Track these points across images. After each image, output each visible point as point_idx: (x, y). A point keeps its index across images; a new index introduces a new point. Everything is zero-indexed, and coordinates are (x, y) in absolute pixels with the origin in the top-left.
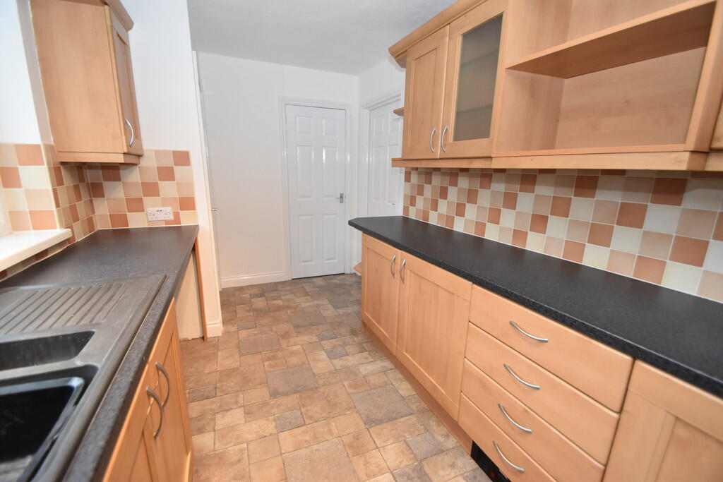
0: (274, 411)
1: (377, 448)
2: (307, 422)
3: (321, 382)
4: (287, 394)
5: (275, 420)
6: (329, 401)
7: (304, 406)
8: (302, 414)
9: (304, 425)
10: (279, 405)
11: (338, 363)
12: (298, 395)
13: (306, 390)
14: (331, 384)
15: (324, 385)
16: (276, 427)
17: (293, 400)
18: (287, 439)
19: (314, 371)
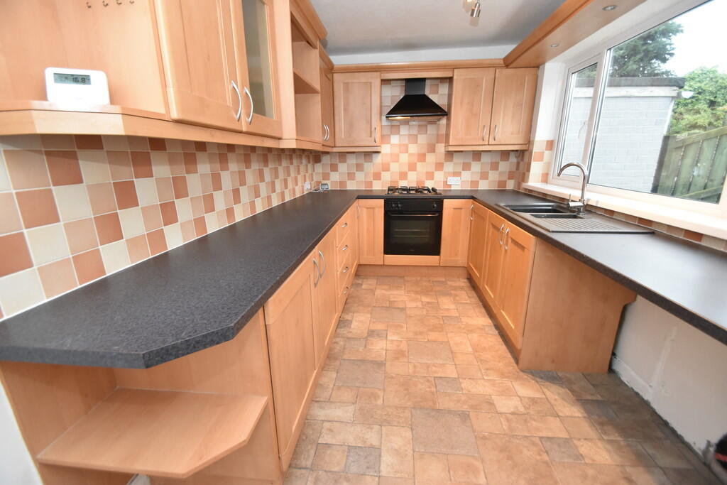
0: (463, 398)
1: (386, 350)
2: (432, 379)
3: (407, 414)
4: (450, 412)
5: (462, 388)
6: (407, 389)
7: (433, 393)
8: (436, 387)
9: (435, 377)
10: (459, 401)
11: (372, 438)
12: (437, 407)
13: (427, 409)
14: (396, 408)
15: (405, 408)
16: (460, 383)
17: (444, 403)
18: (451, 372)
19: (409, 434)
